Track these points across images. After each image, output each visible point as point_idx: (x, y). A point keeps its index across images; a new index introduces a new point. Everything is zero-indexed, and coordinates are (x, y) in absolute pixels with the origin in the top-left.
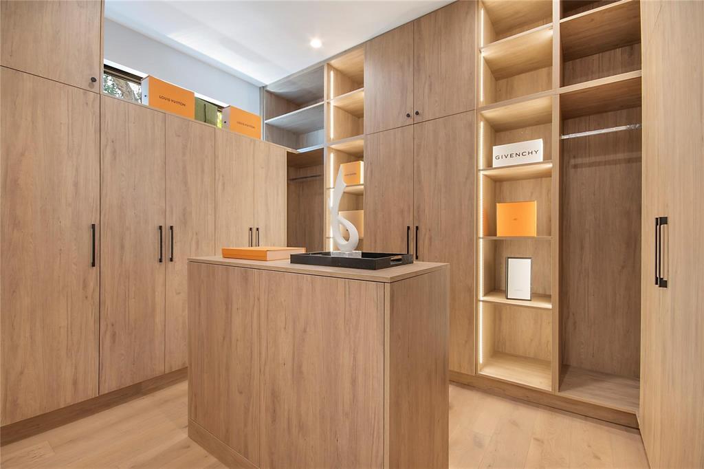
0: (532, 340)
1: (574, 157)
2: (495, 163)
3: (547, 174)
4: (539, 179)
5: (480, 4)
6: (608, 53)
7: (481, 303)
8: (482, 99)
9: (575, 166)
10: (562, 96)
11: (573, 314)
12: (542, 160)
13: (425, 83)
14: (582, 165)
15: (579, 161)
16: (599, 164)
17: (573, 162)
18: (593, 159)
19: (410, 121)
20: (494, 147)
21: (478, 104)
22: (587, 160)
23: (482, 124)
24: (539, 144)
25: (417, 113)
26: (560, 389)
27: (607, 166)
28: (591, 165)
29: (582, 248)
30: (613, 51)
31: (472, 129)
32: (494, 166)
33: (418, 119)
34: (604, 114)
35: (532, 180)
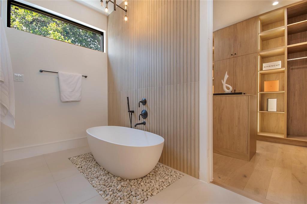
0: (275, 127)
1: (292, 66)
2: (264, 69)
3: (283, 72)
4: (279, 74)
5: (259, 19)
6: (303, 32)
7: (258, 113)
8: (259, 49)
9: (292, 69)
10: (288, 48)
11: (291, 117)
12: (281, 68)
13: (238, 44)
14: (295, 69)
15: (293, 67)
16: (301, 68)
17: (291, 68)
18: (298, 67)
19: (232, 56)
20: (263, 64)
21: (258, 51)
22: (296, 67)
23: (259, 57)
24: (280, 62)
25: (235, 54)
26: (287, 137)
27: (304, 69)
28: (298, 68)
29: (294, 95)
30: (305, 32)
31: (256, 58)
32: (263, 70)
33: (235, 56)
34: (302, 52)
35: (276, 74)
